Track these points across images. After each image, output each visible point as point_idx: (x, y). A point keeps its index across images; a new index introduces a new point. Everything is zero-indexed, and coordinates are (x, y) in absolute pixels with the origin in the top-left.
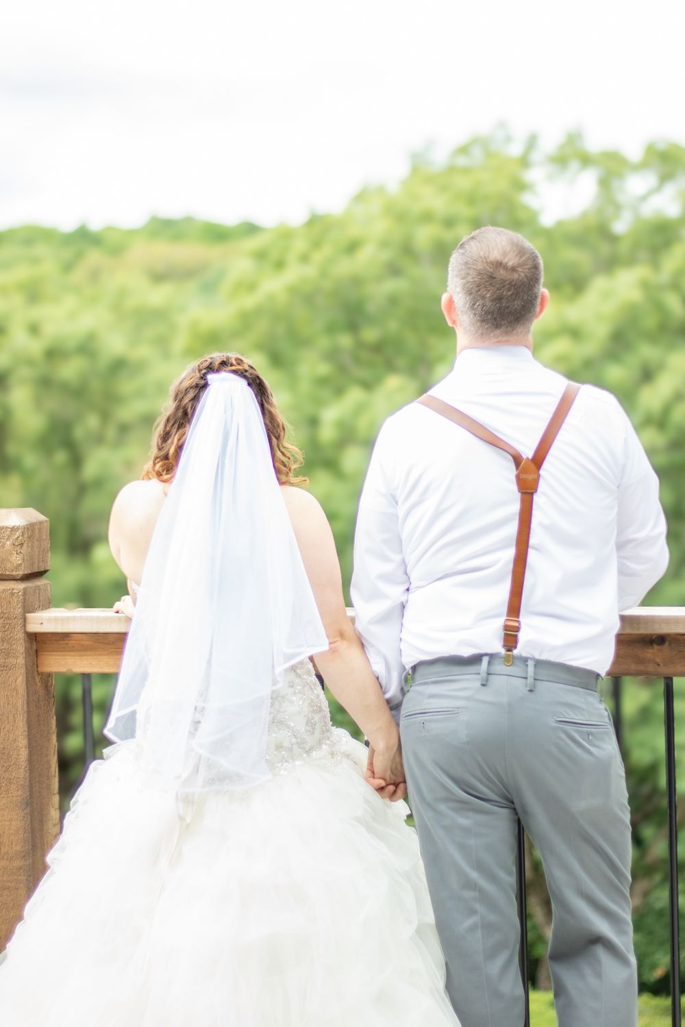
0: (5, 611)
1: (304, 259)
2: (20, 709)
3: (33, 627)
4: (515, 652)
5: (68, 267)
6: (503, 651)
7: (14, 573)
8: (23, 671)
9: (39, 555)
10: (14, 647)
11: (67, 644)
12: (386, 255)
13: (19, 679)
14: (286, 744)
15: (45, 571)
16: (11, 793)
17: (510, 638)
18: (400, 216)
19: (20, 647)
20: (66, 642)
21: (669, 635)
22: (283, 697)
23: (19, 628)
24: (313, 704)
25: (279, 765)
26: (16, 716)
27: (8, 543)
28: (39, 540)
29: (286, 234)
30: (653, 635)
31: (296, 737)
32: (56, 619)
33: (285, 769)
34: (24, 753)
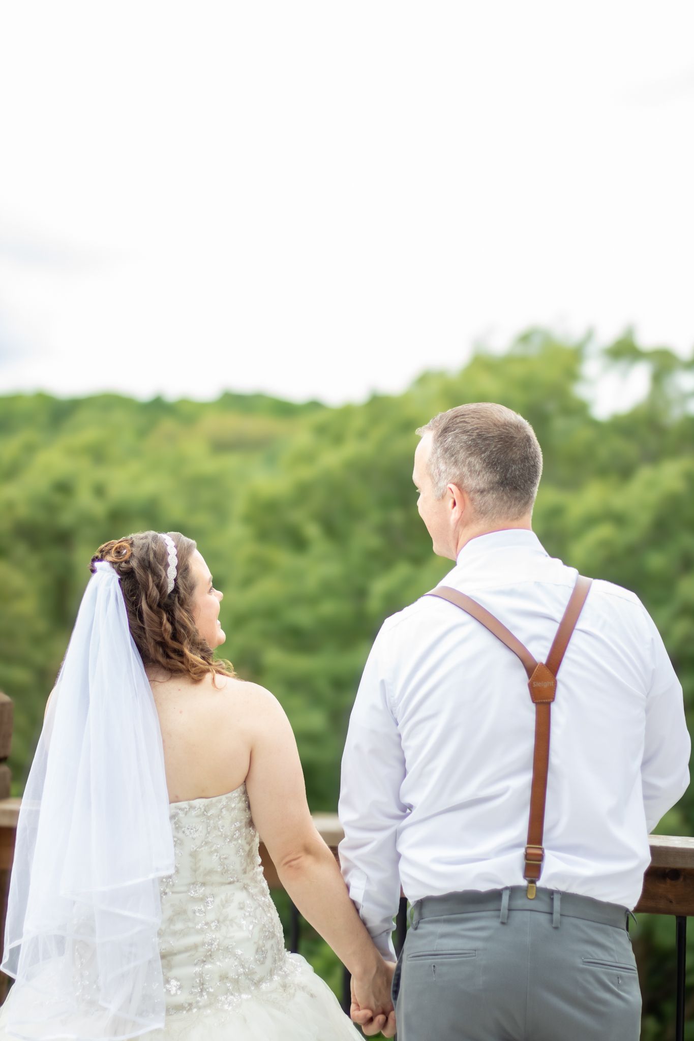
1: (362, 435)
4: (539, 884)
6: (524, 883)
14: (232, 975)
15: (6, 758)
17: (533, 867)
21: (684, 870)
22: (231, 920)
24: (264, 929)
25: (223, 998)
29: (347, 412)
30: (666, 868)
31: (243, 967)
32: (12, 812)
33: (230, 1004)
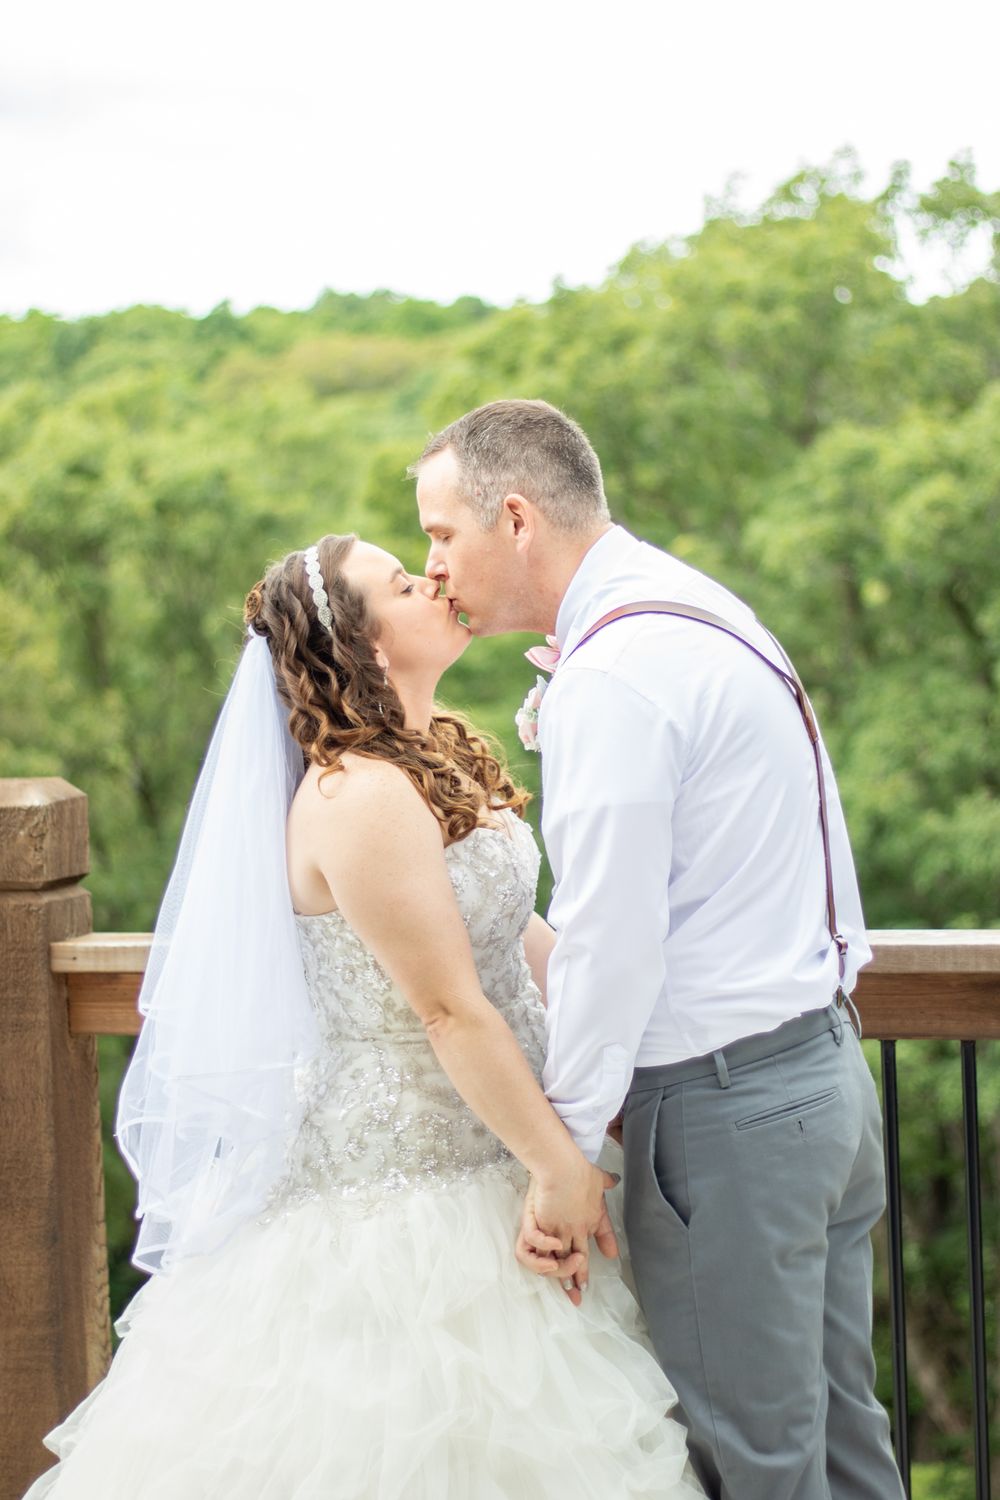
0: (18, 940)
2: (42, 1092)
3: (62, 965)
5: (201, 375)
7: (32, 880)
8: (46, 1032)
9: (71, 851)
10: (32, 995)
11: (115, 989)
12: (670, 354)
13: (41, 1045)
15: (82, 876)
16: (30, 1222)
18: (692, 295)
19: (42, 995)
20: (114, 986)
23: (40, 965)
26: (36, 1102)
27: (22, 833)
28: (72, 828)
32: (97, 952)
34: (49, 1160)
